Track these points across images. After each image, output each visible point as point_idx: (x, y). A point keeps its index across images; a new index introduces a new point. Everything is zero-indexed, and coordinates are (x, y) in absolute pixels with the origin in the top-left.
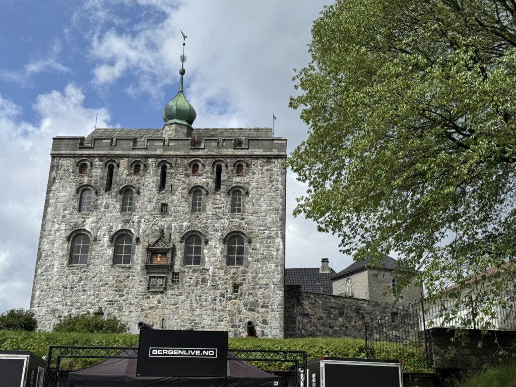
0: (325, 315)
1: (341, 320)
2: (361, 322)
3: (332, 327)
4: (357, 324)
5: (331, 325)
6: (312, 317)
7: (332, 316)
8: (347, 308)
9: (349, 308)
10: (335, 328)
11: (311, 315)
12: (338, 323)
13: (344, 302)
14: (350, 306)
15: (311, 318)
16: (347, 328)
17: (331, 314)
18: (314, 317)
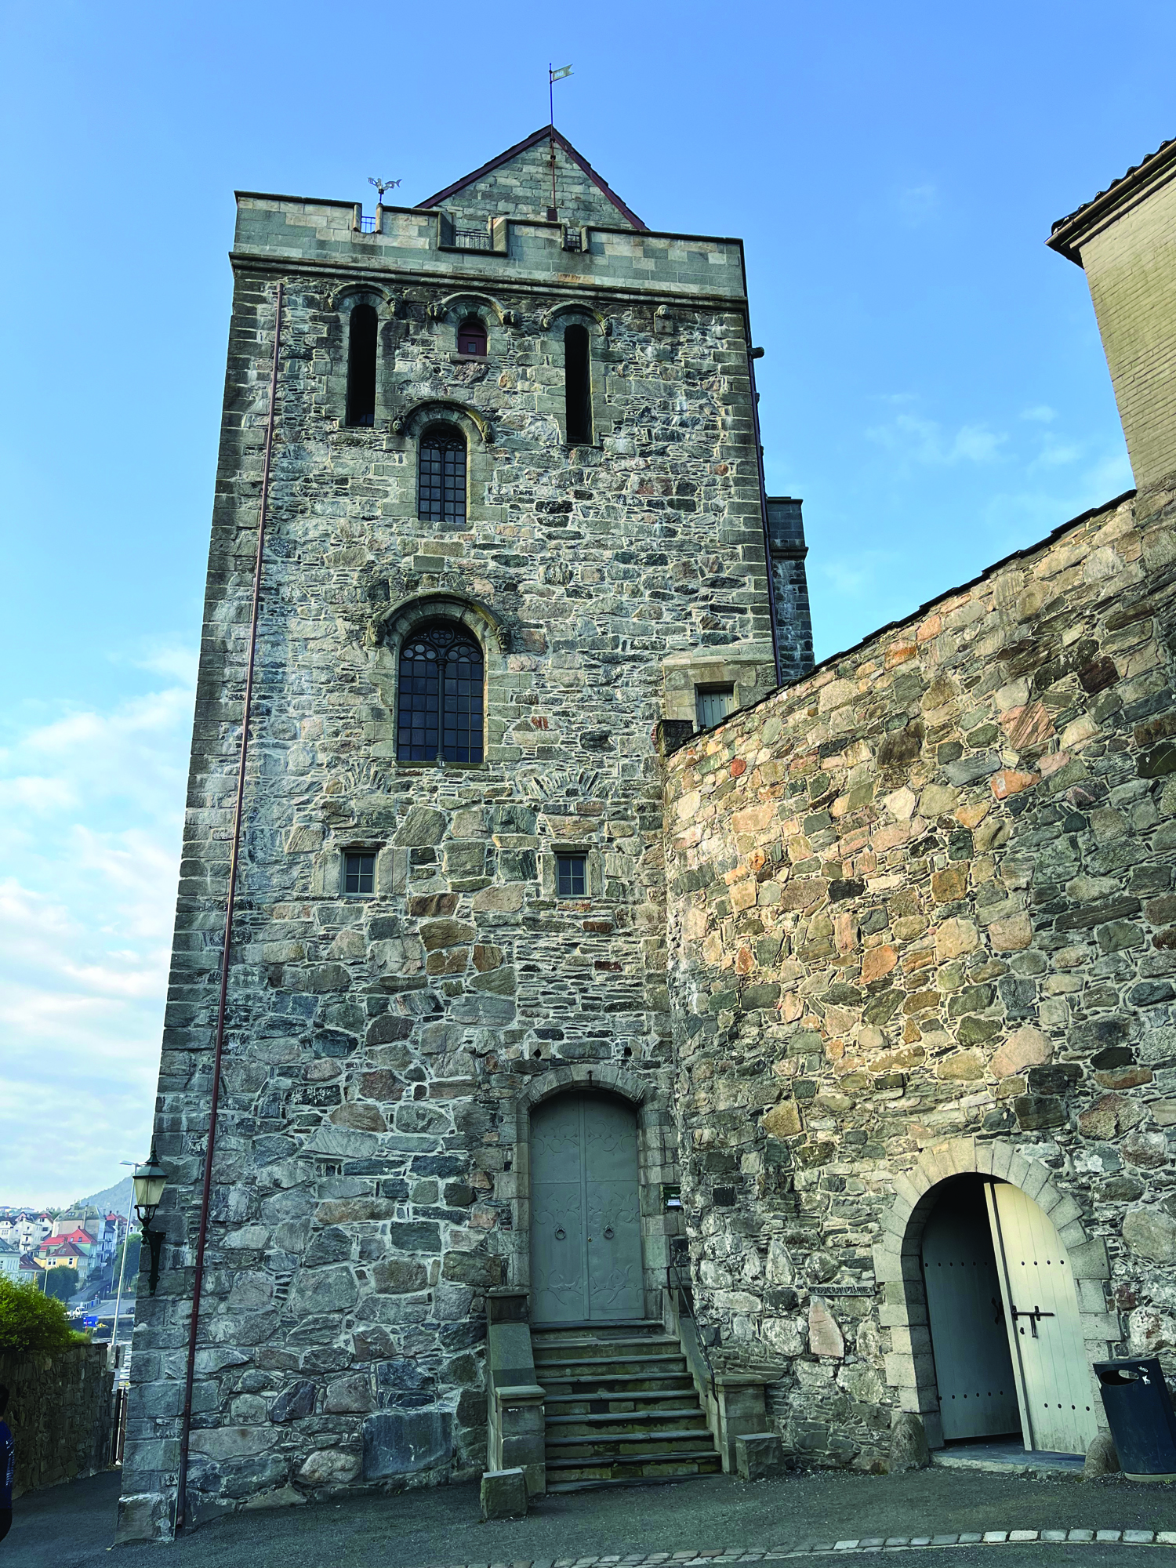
0: (794, 828)
1: (900, 802)
2: (1078, 732)
3: (854, 889)
4: (1049, 765)
5: (846, 874)
6: (728, 877)
7: (839, 807)
8: (941, 684)
9: (956, 678)
10: (874, 886)
11: (724, 866)
12: (885, 838)
13: (911, 653)
14: (965, 654)
15: (725, 886)
16: (962, 841)
17: (830, 799)
18: (739, 871)
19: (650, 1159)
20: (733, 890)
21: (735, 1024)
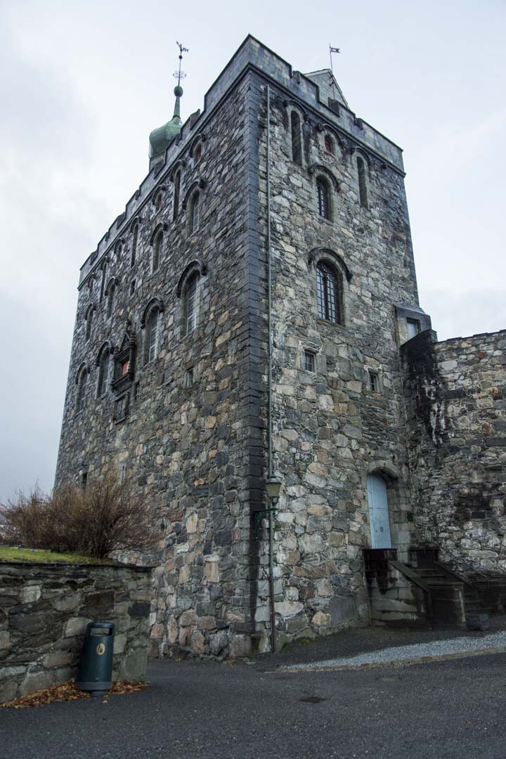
6: (475, 396)
11: (472, 391)
15: (473, 399)
18: (482, 394)
19: (401, 501)
20: (478, 401)
21: (482, 451)
